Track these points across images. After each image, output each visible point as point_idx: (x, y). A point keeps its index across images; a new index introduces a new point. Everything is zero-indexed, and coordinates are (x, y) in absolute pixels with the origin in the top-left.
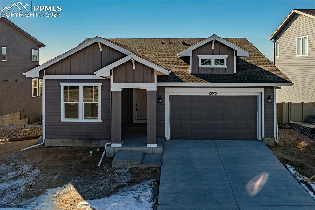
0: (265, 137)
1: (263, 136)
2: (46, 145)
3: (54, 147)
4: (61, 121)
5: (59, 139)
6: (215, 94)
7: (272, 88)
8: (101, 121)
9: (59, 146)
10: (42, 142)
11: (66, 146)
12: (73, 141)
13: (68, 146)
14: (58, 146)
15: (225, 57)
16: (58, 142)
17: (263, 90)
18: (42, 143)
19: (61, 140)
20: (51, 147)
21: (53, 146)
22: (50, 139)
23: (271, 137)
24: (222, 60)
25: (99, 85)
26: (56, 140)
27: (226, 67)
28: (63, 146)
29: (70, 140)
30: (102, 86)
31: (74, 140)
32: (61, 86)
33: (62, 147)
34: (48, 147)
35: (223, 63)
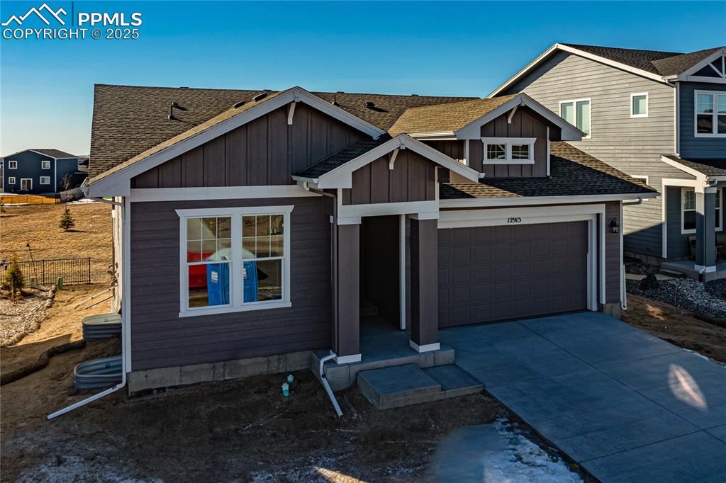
0: (606, 303)
1: (604, 302)
2: (133, 389)
3: (159, 390)
4: (181, 315)
5: (174, 366)
6: (519, 220)
7: (618, 203)
8: (290, 305)
9: (172, 387)
10: (121, 382)
11: (193, 382)
12: (214, 366)
13: (199, 383)
14: (169, 387)
15: (531, 142)
16: (169, 377)
17: (602, 209)
18: (119, 386)
19: (178, 369)
20: (149, 392)
21: (153, 388)
22: (145, 370)
23: (615, 302)
24: (526, 147)
25: (286, 211)
26: (163, 369)
27: (533, 162)
28: (183, 383)
29: (206, 366)
30: (292, 214)
31: (215, 364)
32: (179, 218)
33: (182, 386)
34: (139, 394)
35: (527, 154)
